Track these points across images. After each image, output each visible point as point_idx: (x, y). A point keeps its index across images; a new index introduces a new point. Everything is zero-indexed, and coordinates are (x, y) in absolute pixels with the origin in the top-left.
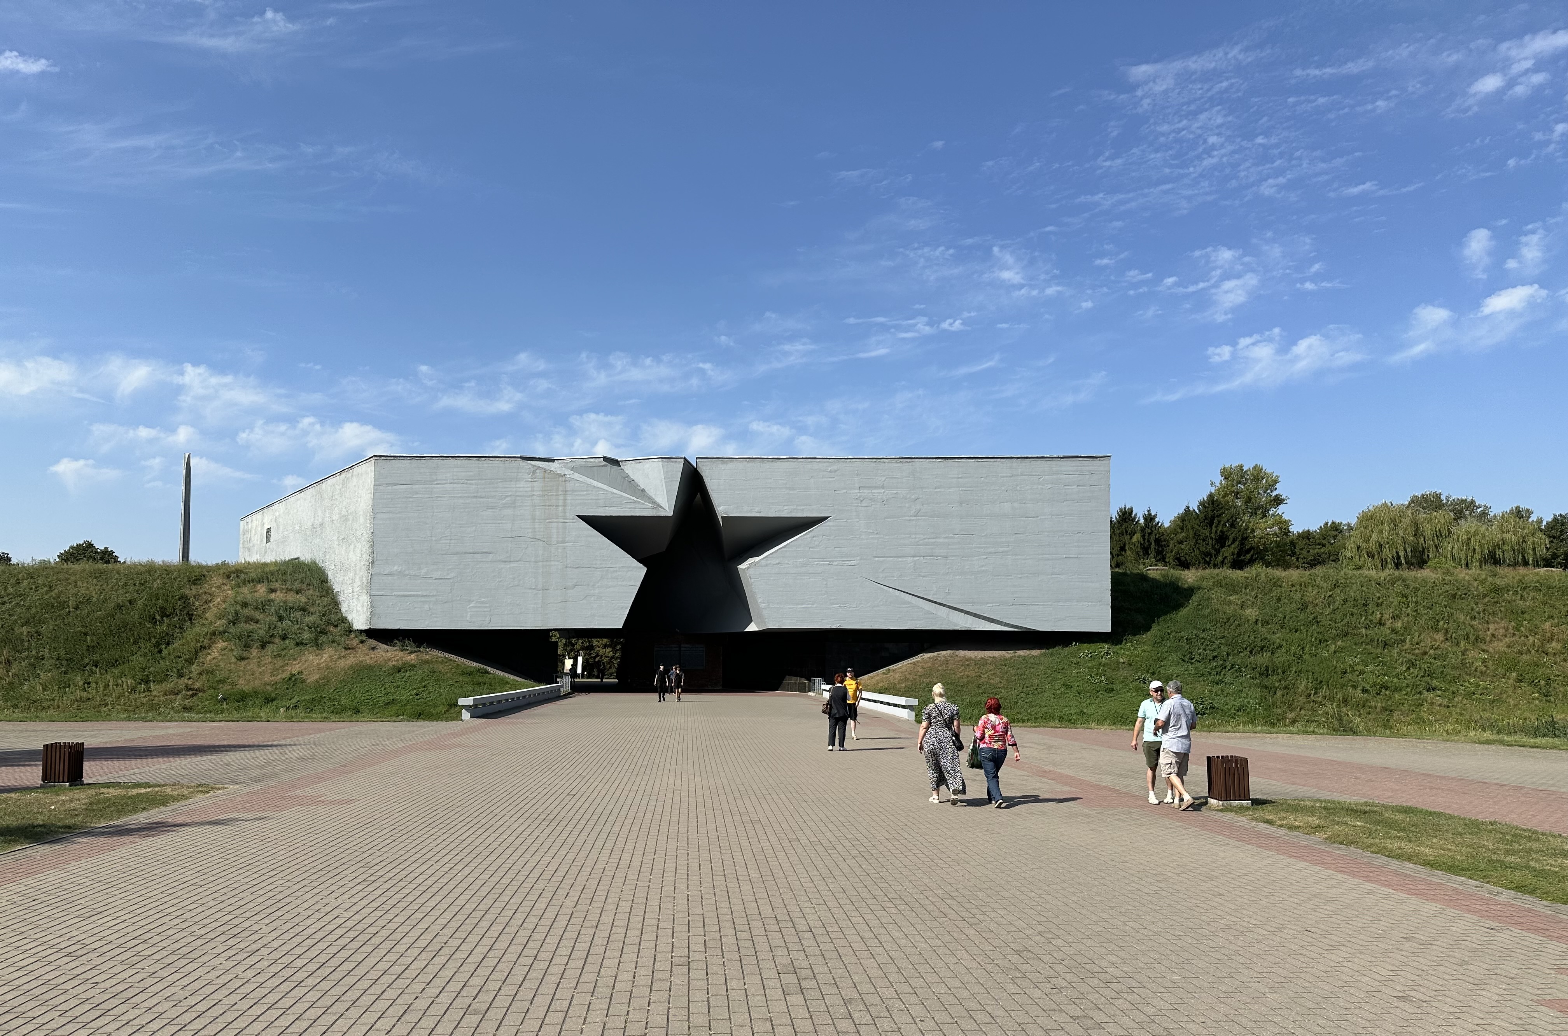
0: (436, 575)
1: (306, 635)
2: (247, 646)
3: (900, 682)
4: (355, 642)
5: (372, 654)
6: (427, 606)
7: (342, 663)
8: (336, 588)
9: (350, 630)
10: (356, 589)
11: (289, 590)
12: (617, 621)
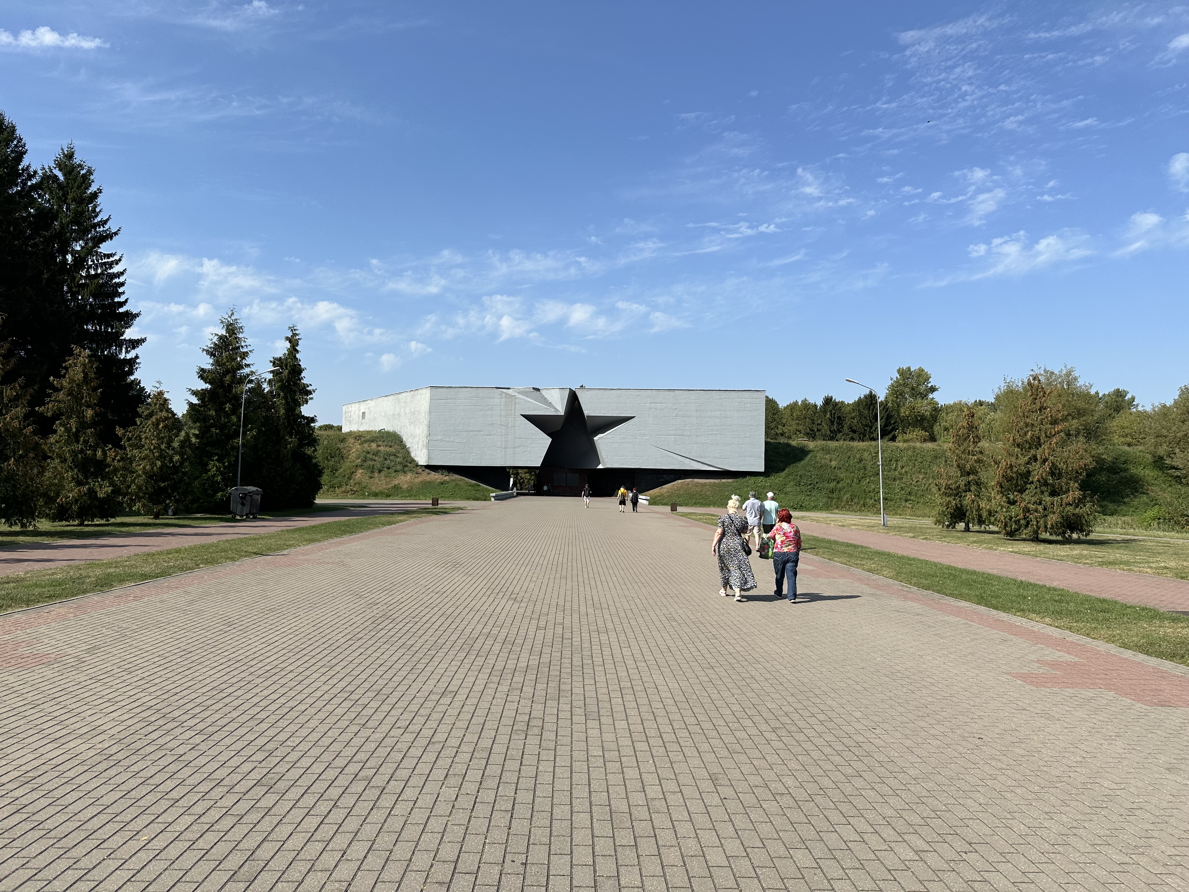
0: (458, 441)
1: (399, 467)
2: (372, 472)
3: (666, 493)
4: (420, 471)
5: (429, 476)
6: (453, 455)
7: (417, 480)
8: (408, 445)
9: (417, 465)
10: (420, 447)
11: (386, 446)
12: (538, 462)
